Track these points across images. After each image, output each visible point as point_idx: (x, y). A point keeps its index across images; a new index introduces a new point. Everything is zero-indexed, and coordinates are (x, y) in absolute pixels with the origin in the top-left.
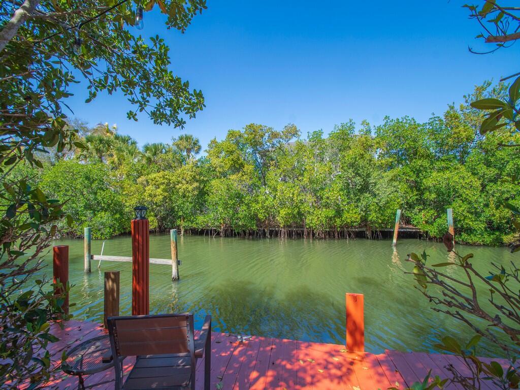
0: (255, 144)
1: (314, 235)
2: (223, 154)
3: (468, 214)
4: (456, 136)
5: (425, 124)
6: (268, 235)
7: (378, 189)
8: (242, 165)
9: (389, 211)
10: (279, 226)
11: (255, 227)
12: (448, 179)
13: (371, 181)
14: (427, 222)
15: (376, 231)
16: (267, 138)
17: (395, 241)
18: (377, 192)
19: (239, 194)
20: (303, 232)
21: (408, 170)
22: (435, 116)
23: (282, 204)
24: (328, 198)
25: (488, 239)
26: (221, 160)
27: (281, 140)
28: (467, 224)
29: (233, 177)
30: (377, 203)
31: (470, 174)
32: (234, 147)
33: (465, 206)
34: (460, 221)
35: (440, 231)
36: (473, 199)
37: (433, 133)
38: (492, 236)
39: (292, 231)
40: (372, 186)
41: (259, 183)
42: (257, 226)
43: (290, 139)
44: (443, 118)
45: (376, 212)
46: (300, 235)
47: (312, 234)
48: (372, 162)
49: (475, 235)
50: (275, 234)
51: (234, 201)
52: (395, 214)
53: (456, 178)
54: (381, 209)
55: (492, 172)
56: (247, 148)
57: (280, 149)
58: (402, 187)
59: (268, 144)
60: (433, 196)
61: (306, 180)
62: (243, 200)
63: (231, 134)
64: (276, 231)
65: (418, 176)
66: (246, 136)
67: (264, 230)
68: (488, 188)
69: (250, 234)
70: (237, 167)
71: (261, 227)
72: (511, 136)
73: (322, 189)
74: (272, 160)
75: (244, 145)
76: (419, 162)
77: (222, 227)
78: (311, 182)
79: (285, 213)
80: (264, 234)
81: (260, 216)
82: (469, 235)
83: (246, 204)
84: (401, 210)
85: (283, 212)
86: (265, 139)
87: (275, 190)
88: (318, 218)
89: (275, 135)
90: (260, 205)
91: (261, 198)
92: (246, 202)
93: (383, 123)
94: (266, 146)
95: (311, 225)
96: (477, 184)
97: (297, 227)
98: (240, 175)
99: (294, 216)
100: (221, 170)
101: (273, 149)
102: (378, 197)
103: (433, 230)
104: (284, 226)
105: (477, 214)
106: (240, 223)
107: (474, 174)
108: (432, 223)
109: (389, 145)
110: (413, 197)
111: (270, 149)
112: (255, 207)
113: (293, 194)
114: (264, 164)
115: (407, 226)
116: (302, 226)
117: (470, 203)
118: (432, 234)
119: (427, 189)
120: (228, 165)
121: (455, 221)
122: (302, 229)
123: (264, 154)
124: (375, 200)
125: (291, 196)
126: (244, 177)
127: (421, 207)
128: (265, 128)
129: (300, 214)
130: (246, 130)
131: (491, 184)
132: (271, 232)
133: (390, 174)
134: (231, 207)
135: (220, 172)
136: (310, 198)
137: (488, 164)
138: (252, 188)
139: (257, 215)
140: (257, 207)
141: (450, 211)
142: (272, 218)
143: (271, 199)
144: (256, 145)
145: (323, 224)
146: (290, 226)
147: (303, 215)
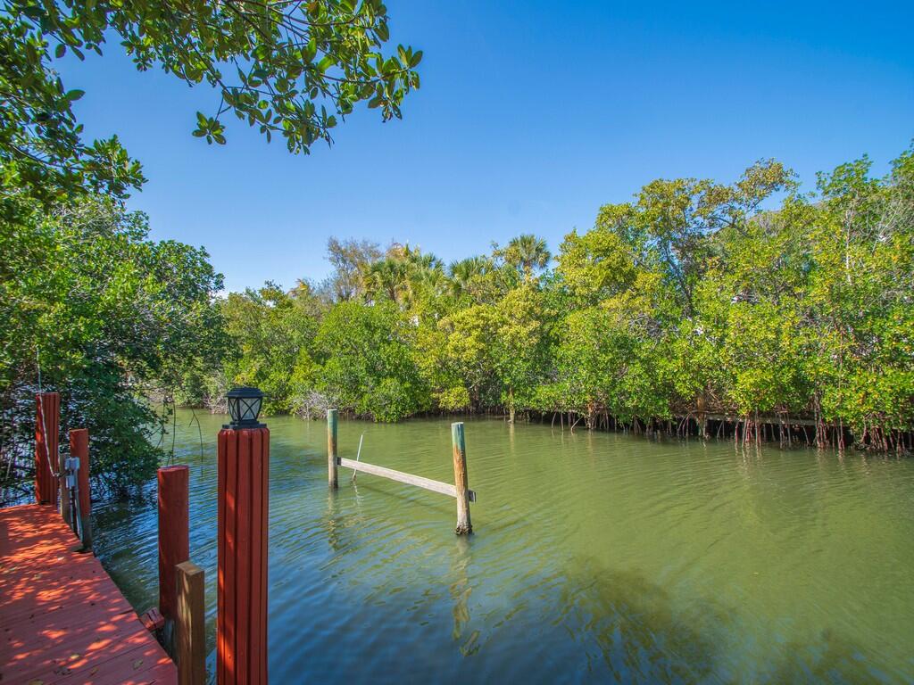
0: (665, 226)
1: (849, 440)
2: (589, 259)
6: (703, 431)
8: (631, 276)
10: (734, 413)
11: (667, 414)
16: (695, 207)
19: (625, 338)
20: (811, 431)
23: (745, 358)
24: (898, 338)
26: (585, 270)
27: (736, 205)
29: (613, 303)
32: (612, 238)
39: (776, 427)
41: (676, 312)
42: (673, 409)
43: (762, 197)
46: (803, 437)
47: (841, 436)
50: (724, 430)
51: (611, 356)
56: (646, 239)
57: (732, 225)
59: (699, 219)
61: (817, 292)
62: (635, 351)
63: (607, 213)
64: (727, 424)
66: (642, 211)
67: (692, 421)
69: (655, 427)
70: (620, 280)
71: (685, 412)
73: (880, 313)
74: (711, 255)
75: (637, 232)
77: (590, 410)
78: (838, 297)
79: (752, 380)
80: (693, 429)
81: (681, 388)
83: (642, 361)
85: (746, 380)
86: (691, 210)
87: (721, 322)
88: (867, 394)
89: (717, 196)
90: (680, 362)
91: (681, 345)
92: (643, 355)
94: (694, 226)
95: (841, 414)
97: (791, 416)
98: (626, 296)
99: (782, 390)
100: (585, 292)
101: (714, 230)
104: (751, 414)
106: (629, 404)
111: (705, 232)
112: (665, 367)
113: (778, 332)
114: (689, 269)
116: (808, 415)
120: (600, 280)
122: (809, 423)
123: (688, 247)
125: (771, 336)
126: (638, 301)
128: (691, 184)
129: (799, 382)
130: (642, 198)
132: (713, 427)
134: (604, 370)
135: (582, 296)
136: (832, 342)
138: (658, 325)
139: (671, 386)
140: (671, 366)
142: (715, 393)
143: (709, 347)
144: (668, 229)
145: (884, 414)
146: (769, 414)
147: (812, 385)
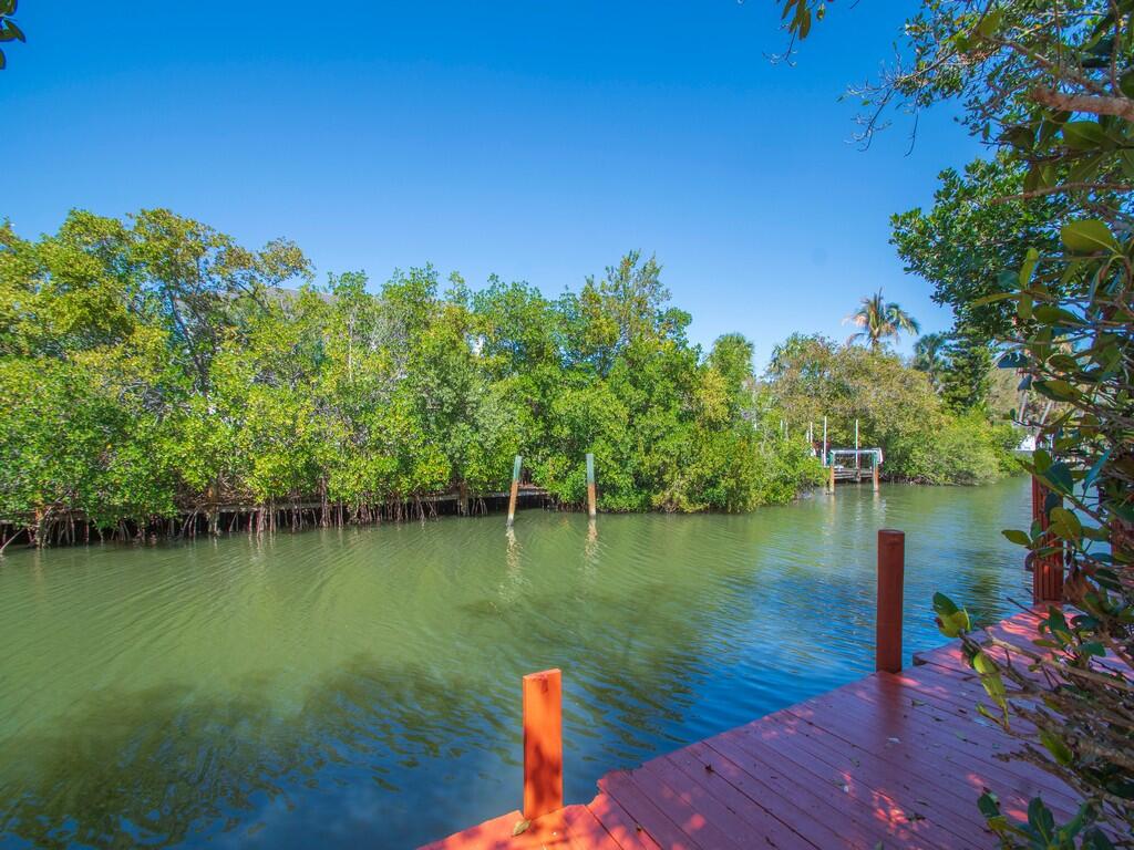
0: (172, 272)
1: (346, 516)
2: (46, 282)
3: (612, 463)
4: (596, 331)
5: (553, 303)
6: (214, 527)
7: (483, 416)
8: (123, 328)
9: (502, 459)
10: (251, 502)
11: (170, 511)
12: (588, 402)
13: (470, 399)
14: (556, 477)
15: (477, 499)
16: (212, 261)
17: (511, 516)
18: (482, 421)
19: (114, 412)
20: (319, 512)
21: (530, 382)
22: (569, 291)
23: (262, 443)
24: (380, 430)
25: (636, 501)
26: (38, 298)
27: (257, 275)
28: (611, 478)
29: (92, 358)
30: (481, 444)
31: (614, 397)
32: (93, 266)
33: (609, 450)
34: (602, 473)
35: (575, 492)
36: (619, 437)
37: (564, 321)
38: (640, 497)
39: (289, 511)
40: (472, 408)
41: (184, 384)
42: (177, 504)
43: (283, 278)
44: (578, 297)
45: (478, 460)
46: (312, 520)
47: (342, 515)
48: (471, 360)
49: (620, 497)
50: (237, 522)
51: (91, 434)
52: (510, 465)
53: (598, 403)
54: (487, 455)
55: (639, 396)
56: (143, 278)
57: (252, 296)
58: (521, 413)
59: (218, 278)
60: (567, 431)
61: (328, 384)
62: (128, 429)
63: (82, 224)
64: (240, 515)
65: (544, 396)
66: (140, 241)
67: (201, 517)
68: (636, 420)
69: (151, 529)
70: (103, 327)
71: (192, 507)
72: (660, 343)
73: (369, 409)
74: (229, 324)
75: (129, 266)
76: (546, 371)
77: (40, 517)
78: (343, 391)
79: (270, 466)
80: (203, 525)
81: (190, 476)
82: (613, 496)
83: (138, 443)
84: (520, 458)
85: (264, 466)
86: (206, 262)
87: (238, 402)
88: (361, 476)
89: (239, 259)
90: (190, 446)
91: (193, 426)
92: (141, 436)
93: (488, 287)
94: (209, 283)
95: (343, 494)
96: (624, 413)
97: (303, 500)
98: (117, 353)
99: (297, 476)
100: (38, 331)
101: (232, 296)
102: (483, 432)
103: (564, 492)
104: (268, 502)
105: (622, 463)
106: (117, 502)
107: (620, 398)
108: (563, 480)
109: (499, 330)
110: (536, 432)
111: (222, 293)
112: (169, 450)
113: (295, 418)
114: (202, 333)
115: (526, 487)
116: (317, 498)
117: (615, 444)
118: (564, 498)
119: (558, 419)
120: (70, 319)
121: (597, 474)
122: (317, 505)
123: (200, 305)
124: (477, 437)
125: (289, 422)
126: (135, 363)
127: (547, 451)
128: (209, 233)
129: (311, 468)
130: (140, 223)
131: (640, 416)
132: (225, 521)
133: (501, 387)
134: (75, 454)
135: (30, 338)
136: (337, 430)
137: (635, 383)
138: (160, 396)
139: (177, 475)
140: (178, 449)
141: (590, 457)
142: (228, 481)
143: (225, 428)
144: (175, 275)
145: (370, 492)
146: (284, 500)
147: (320, 469)
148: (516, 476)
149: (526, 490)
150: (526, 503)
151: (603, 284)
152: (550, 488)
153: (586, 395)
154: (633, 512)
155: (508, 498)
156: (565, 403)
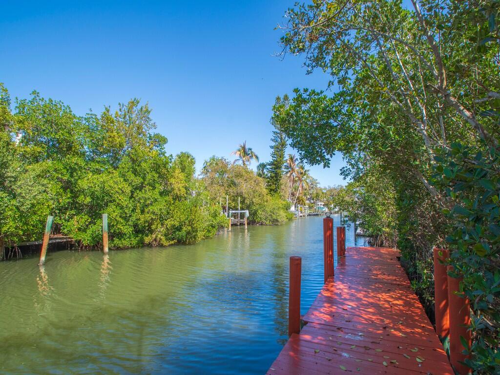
3: (120, 219)
4: (111, 139)
5: (80, 118)
7: (20, 187)
9: (35, 218)
12: (104, 182)
13: (9, 174)
14: (79, 229)
15: (13, 247)
17: (43, 258)
18: (19, 191)
21: (61, 167)
22: (92, 113)
25: (134, 241)
28: (119, 229)
30: (17, 208)
31: (122, 180)
33: (118, 211)
34: (113, 226)
35: (93, 238)
36: (124, 204)
37: (88, 130)
38: (137, 239)
40: (10, 181)
44: (99, 117)
45: (14, 219)
48: (11, 147)
49: (125, 240)
52: (43, 223)
53: (111, 183)
54: (23, 216)
55: (138, 180)
58: (53, 188)
60: (88, 199)
65: (72, 176)
68: (136, 194)
72: (150, 152)
76: (75, 160)
82: (120, 239)
84: (52, 217)
96: (128, 190)
102: (19, 199)
103: (86, 238)
105: (126, 219)
107: (125, 180)
108: (85, 231)
109: (37, 129)
110: (65, 200)
115: (56, 236)
117: (122, 208)
118: (85, 243)
119: (82, 191)
121: (110, 226)
124: (14, 202)
127: (73, 212)
131: (138, 191)
133: (37, 168)
137: (135, 172)
141: (105, 216)
148: (48, 230)
149: (56, 239)
150: (55, 248)
151: (117, 113)
152: (74, 237)
153: (104, 177)
154: (133, 248)
155: (41, 246)
156: (87, 182)
